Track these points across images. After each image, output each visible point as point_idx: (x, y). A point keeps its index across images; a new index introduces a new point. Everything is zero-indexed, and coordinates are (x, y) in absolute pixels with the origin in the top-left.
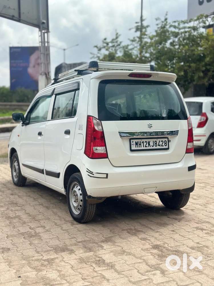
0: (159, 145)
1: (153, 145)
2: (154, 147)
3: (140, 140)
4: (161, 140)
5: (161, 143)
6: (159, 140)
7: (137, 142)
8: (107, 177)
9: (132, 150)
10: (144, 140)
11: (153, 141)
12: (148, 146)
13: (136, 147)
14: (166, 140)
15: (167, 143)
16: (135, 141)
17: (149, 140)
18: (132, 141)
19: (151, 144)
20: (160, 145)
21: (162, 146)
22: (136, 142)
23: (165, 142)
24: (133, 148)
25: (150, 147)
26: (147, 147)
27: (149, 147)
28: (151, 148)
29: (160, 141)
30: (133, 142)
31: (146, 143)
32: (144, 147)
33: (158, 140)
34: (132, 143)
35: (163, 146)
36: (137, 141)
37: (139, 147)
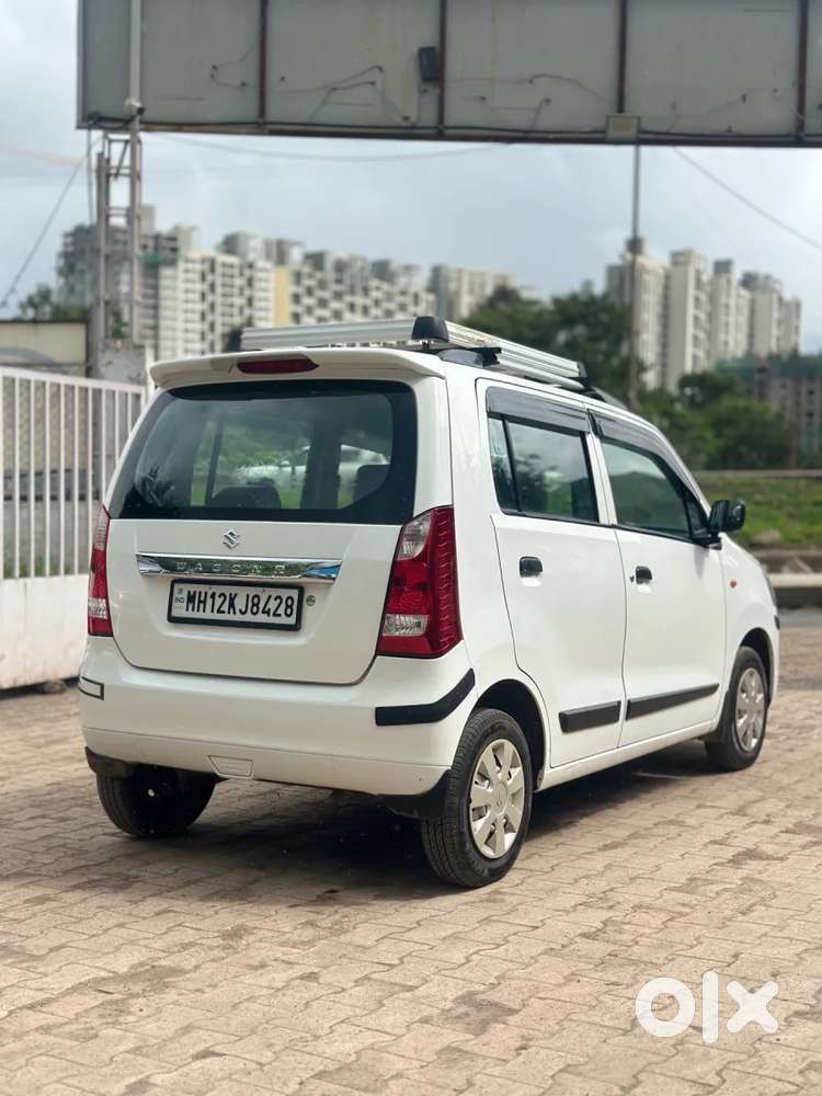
5: (272, 605)
8: (101, 697)
9: (172, 619)
14: (295, 594)
15: (295, 607)
18: (177, 587)
19: (240, 604)
20: (268, 613)
21: (275, 614)
29: (272, 599)
30: (181, 591)
32: (212, 611)
33: (264, 594)
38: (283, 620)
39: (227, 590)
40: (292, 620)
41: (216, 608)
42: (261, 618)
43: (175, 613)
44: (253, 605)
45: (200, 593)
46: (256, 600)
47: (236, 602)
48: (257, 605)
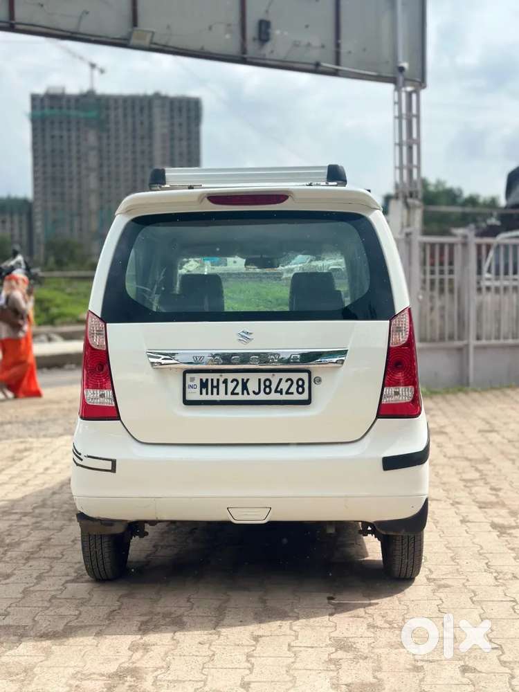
0: (279, 389)
1: (257, 391)
2: (262, 396)
3: (215, 376)
4: (285, 376)
5: (284, 386)
6: (278, 376)
7: (207, 380)
8: (113, 470)
9: (187, 403)
10: (230, 376)
11: (260, 380)
12: (240, 393)
13: (201, 394)
14: (305, 376)
15: (306, 386)
16: (198, 377)
17: (245, 376)
18: (188, 376)
19: (253, 386)
20: (281, 392)
21: (287, 393)
22: (204, 381)
23: (300, 383)
24: (193, 395)
25: (248, 394)
26: (238, 394)
27: (243, 394)
28: (252, 397)
29: (283, 381)
30: (192, 379)
31: (235, 383)
32: (226, 394)
33: (275, 378)
34: (188, 382)
35: (292, 393)
36: (204, 376)
37: (212, 394)
38: (296, 397)
39: (239, 376)
40: (305, 396)
41: (230, 391)
42: (274, 396)
43: (189, 397)
44: (266, 387)
45: (212, 380)
46: (268, 383)
47: (249, 385)
48: (269, 387)
